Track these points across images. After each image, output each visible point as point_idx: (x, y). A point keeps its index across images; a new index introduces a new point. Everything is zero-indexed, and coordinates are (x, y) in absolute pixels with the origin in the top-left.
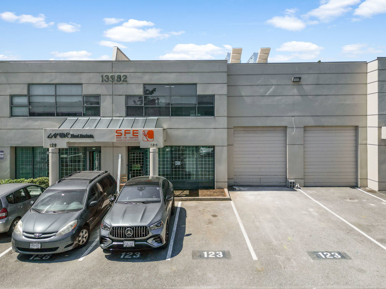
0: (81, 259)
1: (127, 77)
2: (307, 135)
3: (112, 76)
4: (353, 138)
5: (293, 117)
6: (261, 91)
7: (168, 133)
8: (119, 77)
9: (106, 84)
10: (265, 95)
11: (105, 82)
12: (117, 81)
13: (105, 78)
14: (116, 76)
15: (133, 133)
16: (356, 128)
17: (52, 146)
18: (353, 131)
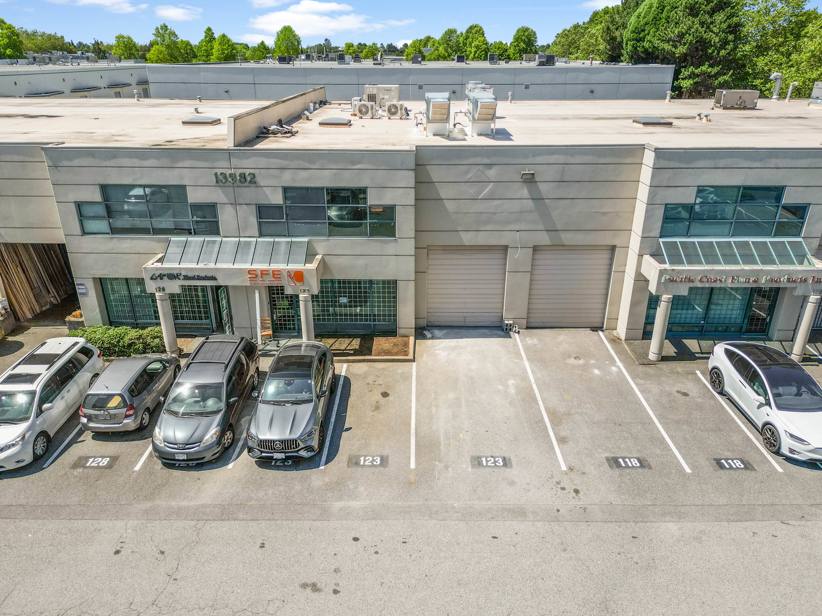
0: (230, 466)
1: (256, 175)
2: (537, 257)
3: (231, 175)
4: (607, 262)
5: (518, 231)
6: (471, 190)
7: (326, 261)
8: (243, 176)
9: (224, 187)
10: (476, 198)
11: (221, 184)
12: (241, 181)
13: (221, 177)
14: (238, 175)
15: (274, 274)
16: (613, 248)
17: (159, 291)
18: (609, 252)
